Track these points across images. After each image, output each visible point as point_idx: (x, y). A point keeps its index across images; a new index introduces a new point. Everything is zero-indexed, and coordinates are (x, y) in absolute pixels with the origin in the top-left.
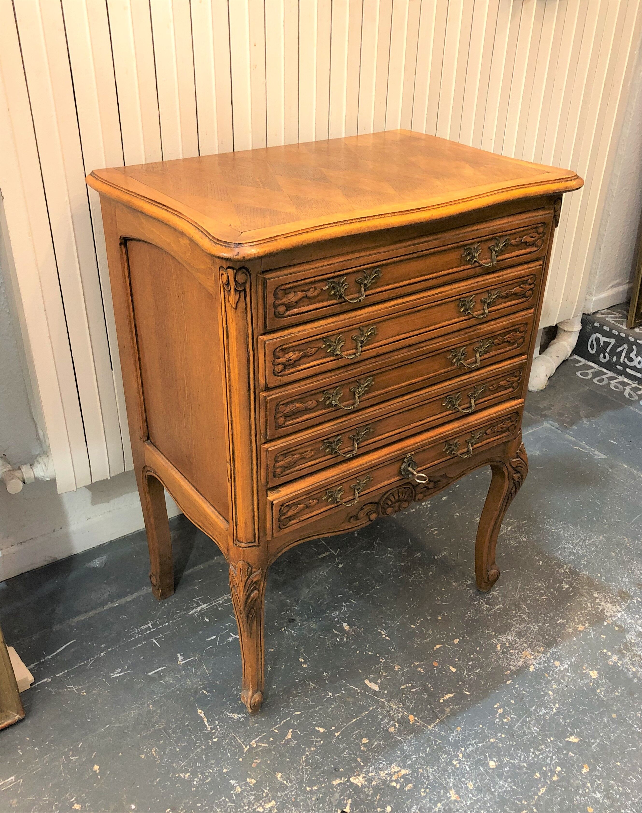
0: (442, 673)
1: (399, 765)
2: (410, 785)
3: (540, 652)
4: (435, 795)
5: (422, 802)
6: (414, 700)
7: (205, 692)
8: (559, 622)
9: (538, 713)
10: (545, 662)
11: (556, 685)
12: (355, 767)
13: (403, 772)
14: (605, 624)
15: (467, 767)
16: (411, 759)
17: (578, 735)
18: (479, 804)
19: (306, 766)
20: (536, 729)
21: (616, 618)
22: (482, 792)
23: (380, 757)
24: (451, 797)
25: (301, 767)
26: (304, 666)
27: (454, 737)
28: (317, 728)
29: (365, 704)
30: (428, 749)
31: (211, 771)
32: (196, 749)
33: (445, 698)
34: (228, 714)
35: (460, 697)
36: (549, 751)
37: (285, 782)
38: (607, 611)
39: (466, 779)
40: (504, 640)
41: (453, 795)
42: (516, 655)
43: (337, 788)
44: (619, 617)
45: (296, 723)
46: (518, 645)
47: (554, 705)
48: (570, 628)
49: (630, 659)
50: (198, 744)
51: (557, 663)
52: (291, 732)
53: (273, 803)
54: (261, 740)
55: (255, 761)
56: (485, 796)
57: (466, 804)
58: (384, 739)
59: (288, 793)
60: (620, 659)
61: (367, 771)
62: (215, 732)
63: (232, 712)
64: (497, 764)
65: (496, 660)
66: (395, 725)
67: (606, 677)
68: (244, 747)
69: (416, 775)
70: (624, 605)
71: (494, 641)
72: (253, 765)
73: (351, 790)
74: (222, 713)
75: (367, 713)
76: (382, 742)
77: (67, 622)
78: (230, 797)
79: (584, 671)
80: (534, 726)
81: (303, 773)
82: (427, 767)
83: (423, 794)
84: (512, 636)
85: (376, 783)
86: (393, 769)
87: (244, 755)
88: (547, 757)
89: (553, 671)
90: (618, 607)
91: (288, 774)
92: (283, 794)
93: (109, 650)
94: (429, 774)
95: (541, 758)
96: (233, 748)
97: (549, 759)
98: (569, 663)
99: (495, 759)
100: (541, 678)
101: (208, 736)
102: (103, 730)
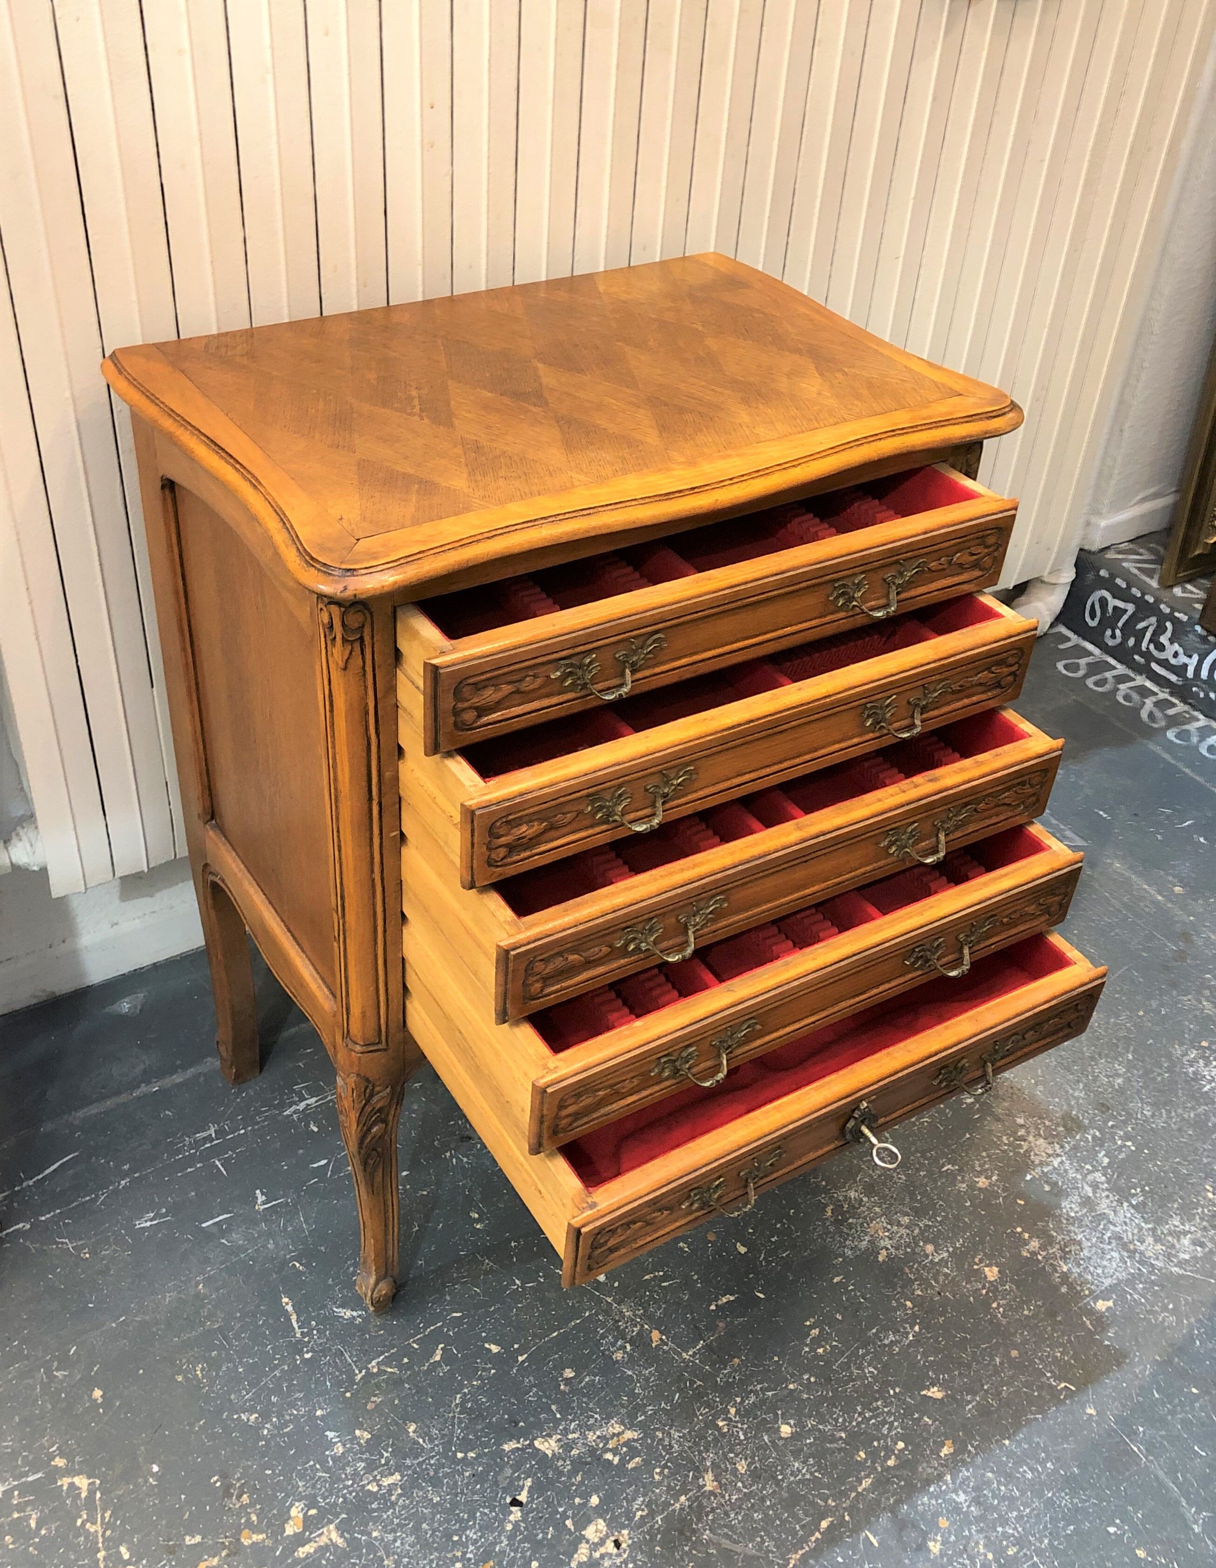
0: (721, 1256)
1: (622, 1423)
2: (637, 1459)
3: (902, 1226)
4: (678, 1481)
5: (653, 1492)
6: (664, 1303)
7: (298, 1265)
8: (945, 1168)
9: (881, 1341)
10: (908, 1245)
11: (921, 1291)
12: (547, 1421)
13: (629, 1435)
14: (1028, 1177)
15: (741, 1433)
16: (644, 1413)
17: (944, 1386)
18: (752, 1501)
19: (460, 1413)
20: (872, 1370)
21: (1050, 1168)
22: (760, 1478)
23: (591, 1405)
24: (705, 1485)
25: (451, 1415)
26: (478, 1227)
27: (725, 1376)
28: (487, 1345)
29: (577, 1305)
30: (678, 1395)
31: (295, 1412)
32: (272, 1370)
33: (720, 1303)
34: (335, 1309)
35: (746, 1302)
36: (889, 1413)
37: (421, 1441)
38: (1036, 1154)
39: (737, 1455)
40: (841, 1198)
41: (709, 1482)
42: (859, 1229)
43: (509, 1458)
44: (1056, 1166)
45: (451, 1333)
46: (864, 1209)
47: (912, 1328)
48: (963, 1182)
49: (1061, 1249)
50: (276, 1362)
51: (930, 1248)
52: (442, 1349)
53: (397, 1476)
54: (387, 1362)
55: (373, 1399)
56: (764, 1488)
57: (730, 1500)
58: (602, 1372)
59: (424, 1461)
60: (1043, 1247)
61: (565, 1429)
62: (309, 1342)
63: (343, 1306)
64: (794, 1430)
65: (820, 1236)
66: (625, 1347)
67: (1012, 1281)
68: (357, 1372)
69: (649, 1441)
70: (1068, 1143)
71: (823, 1199)
72: (370, 1406)
73: (533, 1463)
74: (324, 1307)
75: (578, 1321)
76: (597, 1378)
77: (66, 1117)
78: (323, 1462)
79: (975, 1267)
80: (869, 1365)
81: (453, 1426)
82: (670, 1429)
83: (657, 1477)
84: (856, 1191)
85: (578, 1452)
86: (611, 1429)
87: (355, 1387)
88: (884, 1422)
89: (920, 1263)
90: (1057, 1146)
91: (428, 1427)
92: (416, 1462)
93: (136, 1175)
94: (673, 1442)
95: (873, 1424)
96: (337, 1373)
97: (887, 1426)
98: (951, 1249)
99: (792, 1422)
100: (896, 1276)
101: (297, 1348)
102: (114, 1325)
